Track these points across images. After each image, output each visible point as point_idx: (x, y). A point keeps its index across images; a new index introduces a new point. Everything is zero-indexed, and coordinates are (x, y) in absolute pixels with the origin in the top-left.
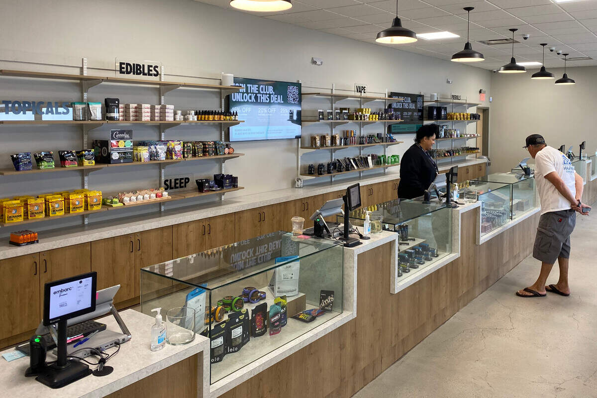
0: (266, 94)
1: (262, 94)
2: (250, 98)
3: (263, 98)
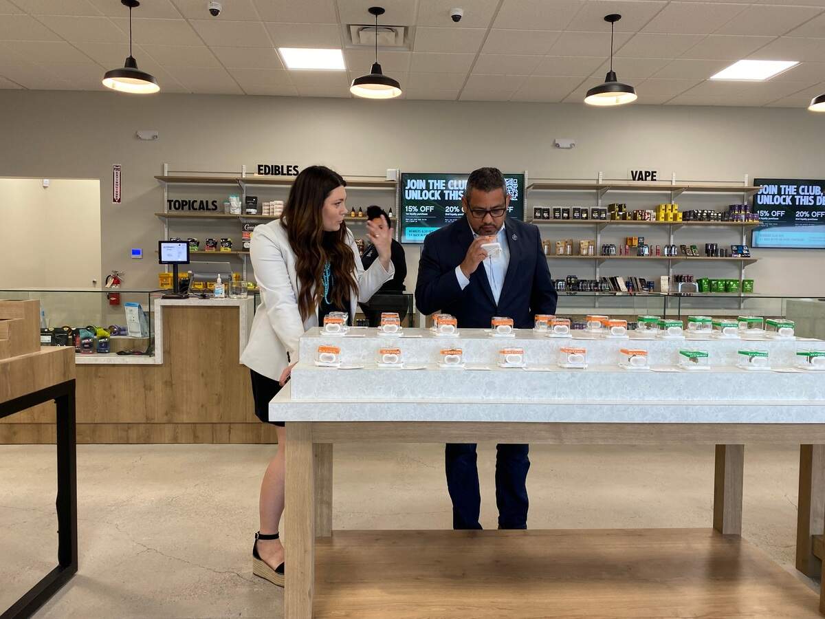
1: (452, 190)
2: (433, 195)
3: (454, 195)
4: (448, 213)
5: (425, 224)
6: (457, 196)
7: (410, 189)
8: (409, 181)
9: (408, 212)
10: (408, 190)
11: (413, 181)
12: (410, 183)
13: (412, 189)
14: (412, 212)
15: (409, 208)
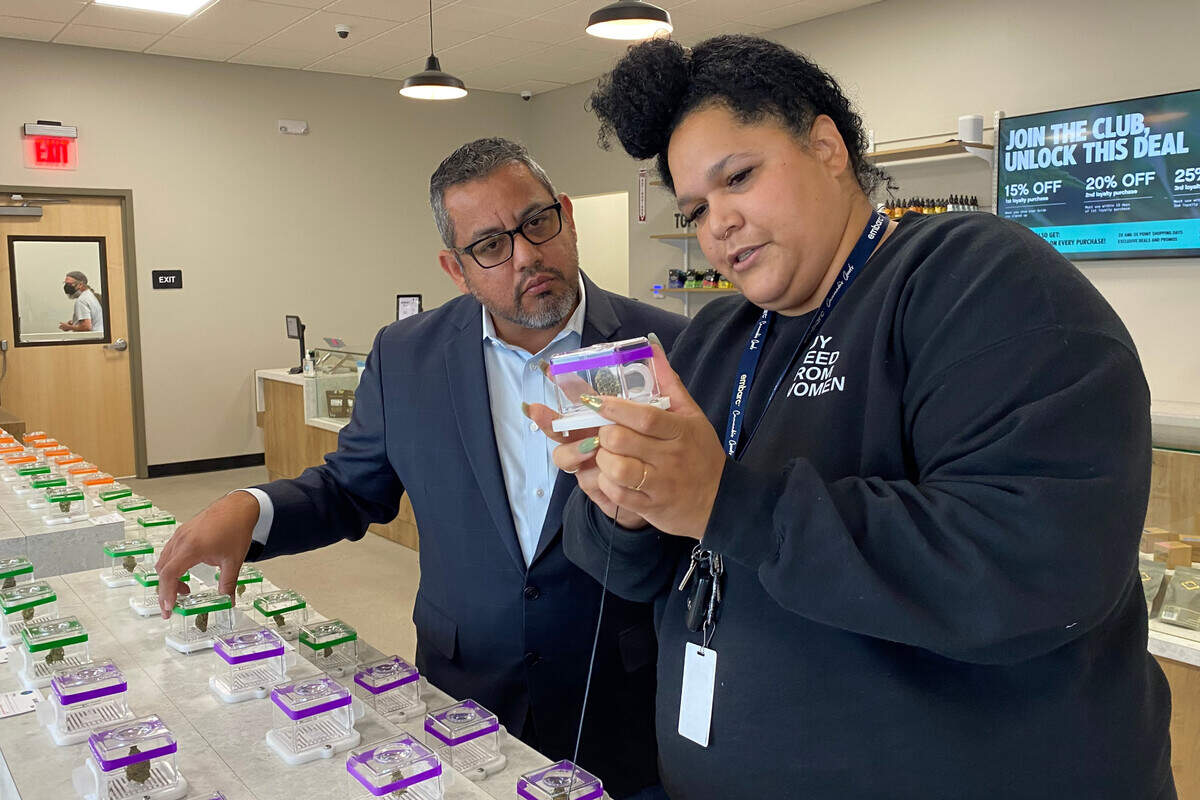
0: (1117, 138)
1: (1103, 140)
2: (1060, 157)
3: (1105, 151)
4: (1090, 192)
5: (1044, 220)
6: (1113, 152)
7: (1015, 149)
8: (1012, 132)
9: (1010, 197)
10: (1011, 151)
11: (1022, 131)
12: (1014, 137)
13: (1018, 150)
14: (1018, 197)
15: (1012, 189)
